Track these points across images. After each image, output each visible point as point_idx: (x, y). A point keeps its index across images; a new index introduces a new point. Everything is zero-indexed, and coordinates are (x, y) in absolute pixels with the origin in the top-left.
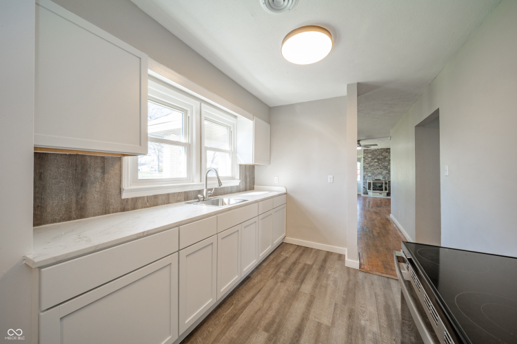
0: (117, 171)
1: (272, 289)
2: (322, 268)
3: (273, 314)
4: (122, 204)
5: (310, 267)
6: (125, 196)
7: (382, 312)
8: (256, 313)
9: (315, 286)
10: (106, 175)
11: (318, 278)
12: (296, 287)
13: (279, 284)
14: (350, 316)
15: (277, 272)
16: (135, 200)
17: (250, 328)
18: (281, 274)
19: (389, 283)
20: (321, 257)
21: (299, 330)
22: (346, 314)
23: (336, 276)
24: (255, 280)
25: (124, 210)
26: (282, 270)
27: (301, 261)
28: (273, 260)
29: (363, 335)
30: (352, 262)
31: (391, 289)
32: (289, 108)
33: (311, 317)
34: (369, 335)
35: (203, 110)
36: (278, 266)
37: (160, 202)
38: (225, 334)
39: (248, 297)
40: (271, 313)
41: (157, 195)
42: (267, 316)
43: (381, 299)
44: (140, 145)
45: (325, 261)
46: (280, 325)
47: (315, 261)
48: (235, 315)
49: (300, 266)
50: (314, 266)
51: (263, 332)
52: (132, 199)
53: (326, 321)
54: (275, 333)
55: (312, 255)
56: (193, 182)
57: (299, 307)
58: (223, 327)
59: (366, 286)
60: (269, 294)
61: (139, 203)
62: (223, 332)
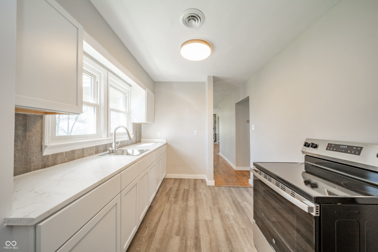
0: (39, 129)
1: (170, 210)
2: (195, 189)
3: (178, 224)
4: (43, 161)
5: (188, 190)
6: (46, 153)
7: (233, 205)
8: (166, 227)
9: (196, 201)
10: (28, 133)
11: (195, 196)
12: (185, 204)
13: (173, 205)
14: (219, 211)
15: (169, 198)
16: (55, 156)
17: (166, 238)
18: (172, 198)
19: (230, 190)
20: (192, 183)
21: (197, 228)
22: (217, 211)
23: (205, 192)
24: (156, 207)
25: (44, 166)
26: (171, 196)
27: (181, 188)
28: (163, 191)
29: (228, 219)
30: (211, 182)
31: (232, 192)
32: (169, 84)
33: (200, 218)
34: (231, 218)
35: (110, 78)
36: (168, 194)
37: (76, 156)
38: (150, 248)
39: (156, 219)
40: (176, 224)
41: (74, 151)
42: (174, 227)
43: (230, 198)
44: (77, 106)
45: (195, 185)
46: (185, 229)
47: (189, 186)
48: (152, 234)
49: (182, 191)
50: (190, 189)
51: (176, 237)
52: (52, 155)
53: (209, 218)
54: (184, 234)
55: (186, 182)
56: (101, 137)
57: (191, 215)
58: (147, 244)
59: (221, 193)
60: (169, 213)
61: (59, 159)
62: (148, 247)
